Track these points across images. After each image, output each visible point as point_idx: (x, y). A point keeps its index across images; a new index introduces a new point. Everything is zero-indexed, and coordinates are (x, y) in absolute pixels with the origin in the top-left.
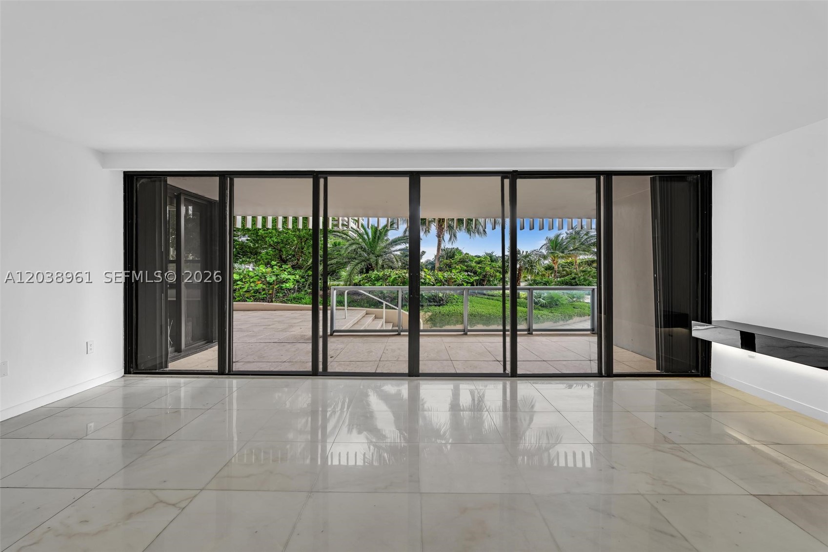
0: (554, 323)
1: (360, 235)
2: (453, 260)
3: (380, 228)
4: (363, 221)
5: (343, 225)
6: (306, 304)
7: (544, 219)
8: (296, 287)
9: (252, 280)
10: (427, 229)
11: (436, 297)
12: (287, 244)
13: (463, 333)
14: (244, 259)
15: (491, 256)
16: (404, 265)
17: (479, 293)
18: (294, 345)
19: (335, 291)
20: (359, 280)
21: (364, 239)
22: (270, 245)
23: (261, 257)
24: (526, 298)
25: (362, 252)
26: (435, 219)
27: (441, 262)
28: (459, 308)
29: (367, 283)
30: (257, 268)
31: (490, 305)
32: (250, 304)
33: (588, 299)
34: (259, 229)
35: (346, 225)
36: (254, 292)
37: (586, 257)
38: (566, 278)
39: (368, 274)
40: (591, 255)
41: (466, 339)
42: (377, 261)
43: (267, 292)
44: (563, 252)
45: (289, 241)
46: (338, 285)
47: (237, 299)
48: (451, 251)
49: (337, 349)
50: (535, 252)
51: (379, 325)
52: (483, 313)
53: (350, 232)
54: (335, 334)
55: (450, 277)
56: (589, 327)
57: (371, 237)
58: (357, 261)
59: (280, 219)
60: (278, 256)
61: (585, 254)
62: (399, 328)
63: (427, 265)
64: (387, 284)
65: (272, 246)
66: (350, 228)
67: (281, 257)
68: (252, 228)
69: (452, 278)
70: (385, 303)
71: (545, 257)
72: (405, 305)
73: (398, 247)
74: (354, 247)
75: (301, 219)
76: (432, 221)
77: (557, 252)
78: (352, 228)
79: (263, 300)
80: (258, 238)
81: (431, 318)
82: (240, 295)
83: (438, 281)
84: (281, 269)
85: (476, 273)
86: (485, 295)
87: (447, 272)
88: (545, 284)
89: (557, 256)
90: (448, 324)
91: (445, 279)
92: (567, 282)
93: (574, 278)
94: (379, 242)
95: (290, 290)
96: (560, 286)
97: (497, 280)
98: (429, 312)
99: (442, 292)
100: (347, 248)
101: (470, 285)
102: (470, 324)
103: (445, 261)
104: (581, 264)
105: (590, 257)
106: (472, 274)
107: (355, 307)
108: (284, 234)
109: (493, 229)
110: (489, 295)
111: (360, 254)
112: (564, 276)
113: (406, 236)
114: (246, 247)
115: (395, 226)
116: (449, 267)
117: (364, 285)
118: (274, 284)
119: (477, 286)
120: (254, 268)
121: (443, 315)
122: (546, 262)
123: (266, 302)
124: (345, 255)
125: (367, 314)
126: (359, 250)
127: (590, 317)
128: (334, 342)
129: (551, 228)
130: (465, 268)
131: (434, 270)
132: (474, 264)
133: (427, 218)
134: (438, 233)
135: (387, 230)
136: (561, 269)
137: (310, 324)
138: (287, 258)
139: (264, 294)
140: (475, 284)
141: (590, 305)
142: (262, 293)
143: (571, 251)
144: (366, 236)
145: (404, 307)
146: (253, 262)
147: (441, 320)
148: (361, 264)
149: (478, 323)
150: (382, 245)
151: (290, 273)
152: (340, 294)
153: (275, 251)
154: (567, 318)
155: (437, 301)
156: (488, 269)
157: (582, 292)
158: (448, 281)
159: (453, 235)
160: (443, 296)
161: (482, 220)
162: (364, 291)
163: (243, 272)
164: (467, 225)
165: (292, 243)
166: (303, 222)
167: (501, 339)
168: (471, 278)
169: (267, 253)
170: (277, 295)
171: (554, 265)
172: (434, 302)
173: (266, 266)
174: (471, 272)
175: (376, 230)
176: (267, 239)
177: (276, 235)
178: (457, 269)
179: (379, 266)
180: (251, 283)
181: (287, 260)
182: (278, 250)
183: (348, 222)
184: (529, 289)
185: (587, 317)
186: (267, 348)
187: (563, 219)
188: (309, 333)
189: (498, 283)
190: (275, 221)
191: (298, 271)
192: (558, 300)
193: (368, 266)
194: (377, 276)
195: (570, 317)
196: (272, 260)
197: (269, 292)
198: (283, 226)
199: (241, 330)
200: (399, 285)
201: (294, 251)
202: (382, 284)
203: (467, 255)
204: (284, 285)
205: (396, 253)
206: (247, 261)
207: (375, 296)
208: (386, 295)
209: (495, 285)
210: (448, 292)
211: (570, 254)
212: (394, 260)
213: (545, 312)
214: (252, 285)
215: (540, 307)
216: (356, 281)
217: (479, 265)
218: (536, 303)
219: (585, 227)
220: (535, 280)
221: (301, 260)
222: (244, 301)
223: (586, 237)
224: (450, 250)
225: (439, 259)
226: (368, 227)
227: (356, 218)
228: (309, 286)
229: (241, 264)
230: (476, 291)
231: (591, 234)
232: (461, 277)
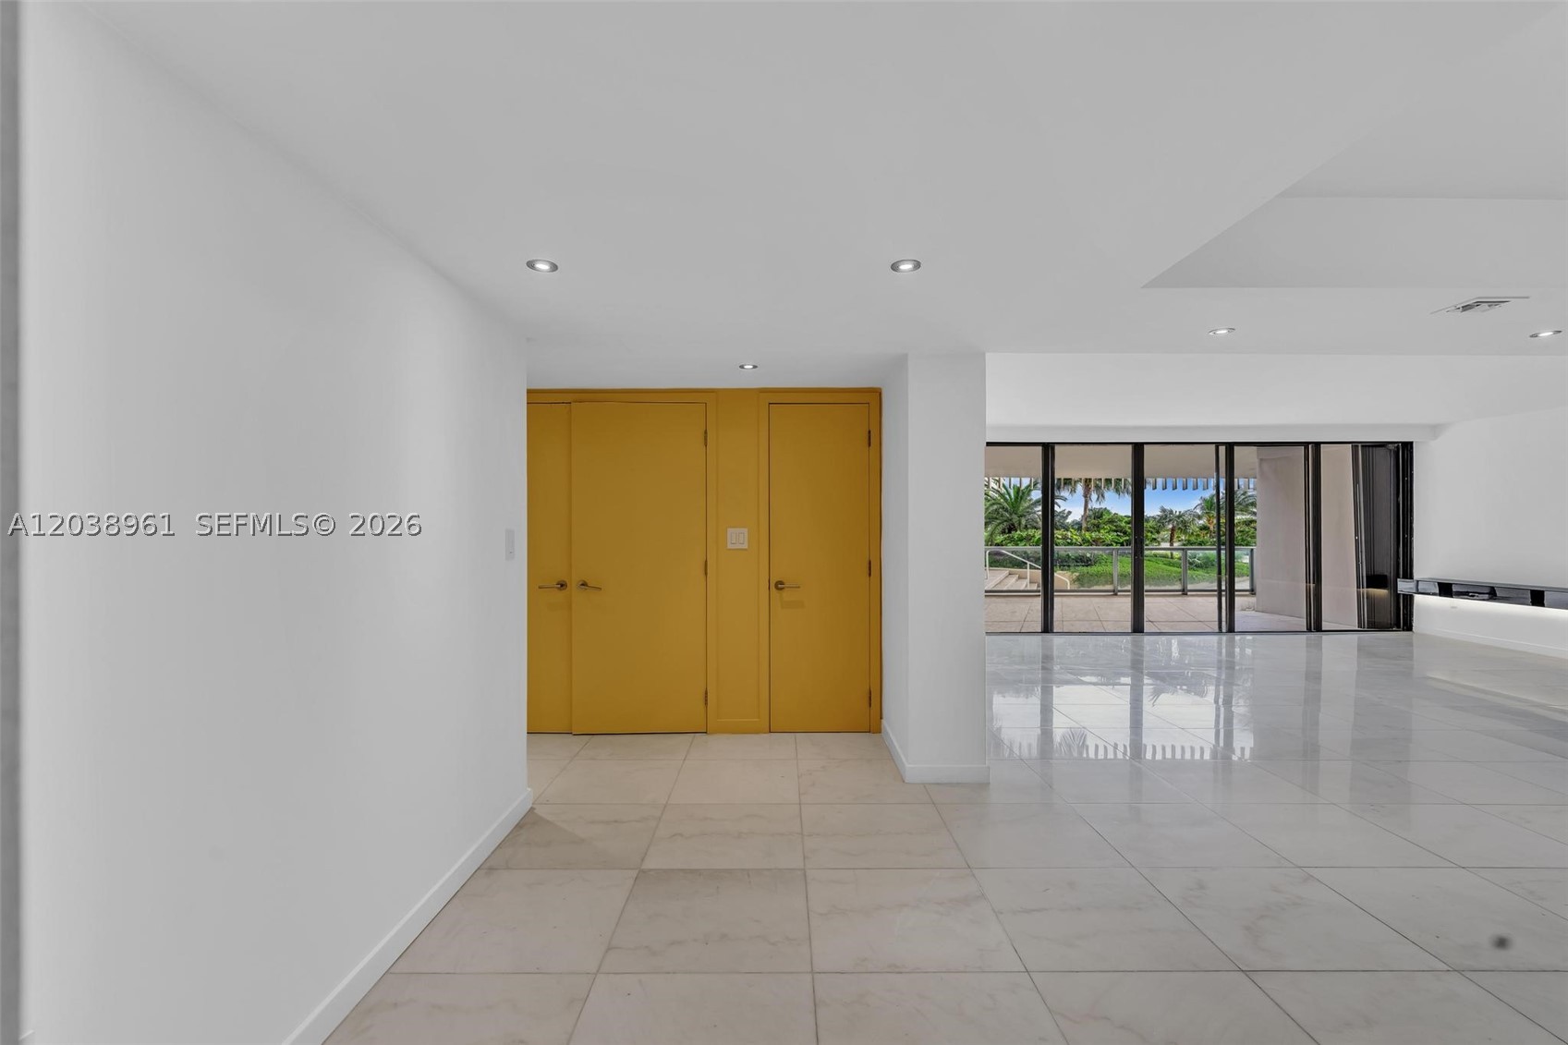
0: (1211, 583)
1: (1002, 495)
2: (1101, 519)
3: (1023, 488)
4: (1004, 481)
10: (1073, 489)
11: (1082, 557)
13: (1113, 593)
20: (1001, 540)
21: (1005, 500)
24: (1180, 559)
25: (1004, 512)
26: (1080, 479)
27: (1088, 522)
28: (1108, 569)
29: (1009, 543)
33: (1247, 560)
35: (987, 485)
37: (1244, 517)
39: (1010, 534)
41: (1115, 599)
42: (1020, 520)
48: (1099, 511)
50: (1189, 512)
51: (1023, 585)
53: (991, 492)
55: (1098, 537)
56: (1248, 588)
57: (1013, 498)
58: (998, 521)
61: (1243, 514)
63: (1073, 525)
64: (1031, 544)
69: (1100, 538)
70: (1029, 563)
71: (1200, 518)
74: (995, 507)
76: (1075, 481)
77: (1213, 512)
78: (992, 488)
81: (1078, 579)
83: (1085, 541)
85: (1126, 533)
87: (1094, 532)
88: (1200, 545)
89: (1213, 516)
90: (1097, 584)
91: (1093, 539)
94: (1020, 504)
98: (1076, 572)
99: (1090, 552)
101: (1119, 545)
102: (1120, 584)
103: (1093, 521)
106: (1122, 534)
107: (998, 567)
111: (1002, 514)
116: (1097, 527)
117: (1006, 545)
119: (1127, 546)
121: (1091, 575)
122: (1201, 522)
125: (1010, 574)
126: (1000, 510)
127: (1249, 578)
129: (1206, 488)
130: (1114, 527)
131: (1081, 530)
132: (1123, 524)
133: (1073, 478)
134: (1084, 493)
135: (1030, 490)
140: (1125, 544)
141: (1249, 565)
144: (1007, 497)
147: (1090, 580)
148: (1003, 524)
155: (1086, 562)
158: (1096, 542)
159: (1100, 495)
160: (1091, 556)
162: (1007, 551)
164: (1116, 485)
168: (1121, 538)
171: (1209, 525)
172: (1081, 562)
174: (1121, 532)
175: (1018, 490)
178: (1105, 529)
179: (1023, 526)
183: (988, 482)
184: (1183, 549)
185: (1245, 578)
193: (1010, 526)
194: (1019, 536)
202: (1025, 544)
203: (1113, 515)
207: (1019, 556)
208: (1030, 555)
210: (1096, 552)
212: (1038, 520)
213: (1200, 572)
215: (1194, 568)
216: (998, 541)
217: (1129, 525)
218: (1191, 564)
220: (1189, 541)
223: (1243, 497)
224: (1097, 510)
225: (1086, 518)
226: (1011, 489)
230: (1127, 552)
231: (1250, 494)
232: (1110, 537)
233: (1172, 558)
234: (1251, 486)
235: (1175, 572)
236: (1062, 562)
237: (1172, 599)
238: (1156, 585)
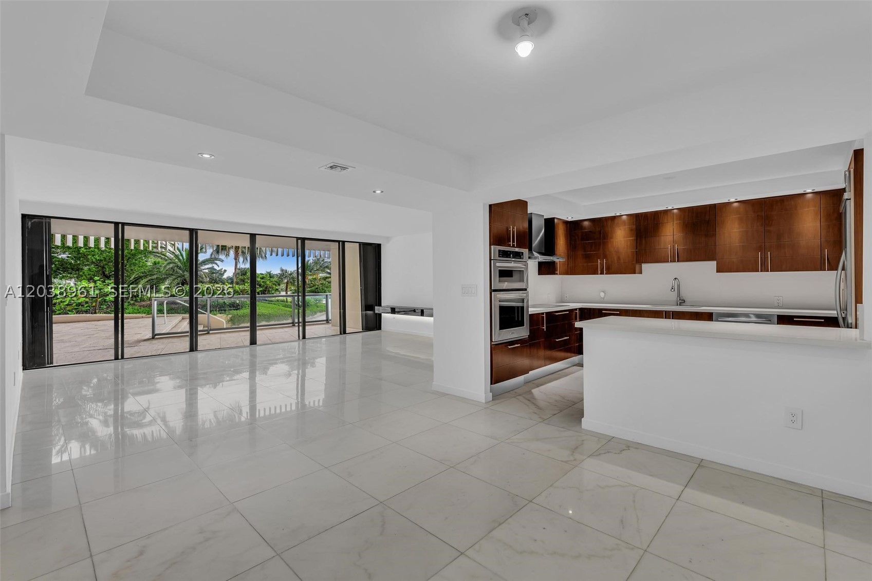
1: (176, 256)
2: (246, 276)
4: (179, 245)
5: (161, 247)
6: (130, 314)
10: (227, 253)
11: (234, 303)
12: (110, 262)
14: (64, 275)
15: (269, 273)
19: (156, 302)
21: (179, 260)
22: (93, 263)
23: (84, 273)
24: (291, 302)
25: (178, 270)
26: (233, 246)
27: (237, 278)
30: (79, 283)
31: (270, 307)
32: (72, 316)
33: (324, 301)
34: (81, 248)
35: (164, 248)
36: (76, 305)
37: (323, 275)
38: (313, 288)
43: (90, 304)
44: (311, 272)
47: (58, 312)
49: (159, 350)
53: (168, 253)
54: (156, 337)
56: (325, 319)
57: (185, 258)
58: (174, 277)
59: (102, 240)
60: (101, 272)
61: (322, 273)
62: (208, 328)
63: (228, 280)
65: (95, 263)
66: (167, 250)
67: (104, 273)
68: (73, 246)
69: (245, 290)
72: (212, 310)
73: (207, 266)
74: (171, 265)
78: (169, 250)
79: (86, 312)
80: (80, 255)
81: (231, 319)
82: (61, 308)
83: (236, 292)
84: (105, 284)
86: (266, 300)
87: (241, 285)
89: (308, 274)
90: (243, 322)
91: (241, 290)
92: (313, 291)
93: (317, 288)
95: (113, 302)
96: (309, 293)
97: (274, 290)
98: (230, 314)
99: (239, 299)
100: (165, 266)
103: (241, 277)
104: (320, 279)
106: (258, 287)
107: (173, 314)
108: (107, 253)
110: (269, 301)
114: (67, 264)
115: (204, 250)
116: (243, 281)
120: (76, 282)
121: (240, 316)
123: (89, 313)
124: (164, 272)
125: (183, 319)
126: (175, 268)
127: (325, 313)
128: (155, 344)
131: (233, 284)
133: (228, 245)
134: (235, 256)
136: (310, 282)
138: (110, 274)
139: (86, 307)
141: (325, 305)
143: (315, 271)
144: (181, 258)
145: (212, 312)
146: (75, 277)
147: (238, 320)
148: (177, 280)
149: (263, 321)
152: (160, 304)
153: (98, 268)
154: (314, 313)
155: (235, 306)
156: (268, 282)
157: (320, 297)
158: (243, 292)
159: (245, 259)
160: (239, 303)
161: (264, 249)
162: (180, 301)
169: (89, 270)
170: (100, 307)
171: (306, 280)
172: (233, 307)
173: (89, 281)
176: (89, 257)
177: (98, 254)
181: (110, 276)
182: (101, 266)
183: (166, 245)
184: (293, 296)
190: (97, 241)
192: (308, 303)
193: (183, 281)
195: (316, 313)
196: (95, 276)
197: (92, 304)
198: (105, 246)
199: (62, 341)
205: (205, 271)
206: (68, 276)
209: (273, 294)
210: (242, 299)
211: (314, 273)
212: (204, 276)
214: (75, 299)
222: (66, 314)
223: (322, 262)
224: (243, 269)
225: (236, 275)
226: (183, 250)
227: (173, 243)
229: (61, 279)
231: (325, 261)
233: (287, 302)
234: (326, 256)
235: (289, 311)
236: (220, 308)
237: (286, 330)
238: (278, 320)
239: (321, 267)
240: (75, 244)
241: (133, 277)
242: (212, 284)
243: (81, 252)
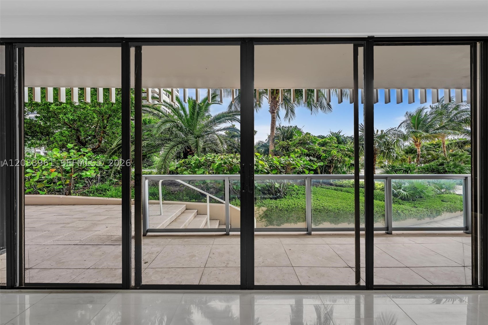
0: (418, 219)
1: (175, 110)
2: (291, 141)
3: (199, 101)
4: (178, 93)
5: (153, 98)
6: (112, 197)
7: (403, 90)
8: (99, 175)
9: (44, 167)
10: (258, 103)
11: (271, 187)
12: (85, 122)
13: (306, 232)
14: (33, 141)
15: (337, 136)
16: (230, 148)
17: (325, 183)
18: (99, 248)
19: (147, 180)
20: (176, 167)
21: (180, 116)
22: (65, 124)
23: (55, 138)
24: (382, 189)
25: (178, 132)
26: (267, 90)
27: (276, 144)
28: (300, 202)
29: (185, 170)
30: (49, 152)
31: (338, 197)
32: (43, 197)
33: (460, 191)
34: (51, 104)
35: (157, 98)
36: (48, 182)
37: (456, 137)
38: (432, 163)
39: (186, 160)
40: (463, 135)
41: (309, 240)
42: (197, 142)
43: (63, 181)
44: (427, 131)
45: (88, 118)
46: (150, 173)
47: (29, 191)
48: (288, 130)
49: (152, 253)
50: (392, 132)
51: (202, 223)
52: (331, 208)
53: (163, 107)
54: (149, 234)
55: (288, 162)
56: (462, 225)
57: (188, 113)
58: (172, 143)
59: (76, 91)
60: (75, 137)
61: (455, 134)
62: (227, 226)
63: (259, 148)
64: (211, 172)
65: (67, 125)
66: (162, 101)
67: (78, 138)
68: (42, 102)
69: (290, 164)
70: (208, 195)
71: (405, 138)
72: (234, 198)
73: (223, 125)
74: (168, 125)
75: (101, 90)
76: (263, 93)
77: (420, 131)
78: (164, 101)
79: (59, 192)
80: (50, 114)
81: (266, 215)
82: (31, 186)
83: (273, 168)
84: (80, 153)
85: (320, 157)
86: (331, 185)
87: (283, 157)
88: (406, 171)
89: (420, 136)
90: (287, 221)
91: (282, 165)
92: (433, 169)
93: (442, 164)
94: (199, 119)
95: (91, 179)
96: (424, 173)
97: (346, 166)
98: (263, 206)
99: (279, 181)
100: (159, 127)
101: (312, 172)
102: (314, 221)
103: (281, 143)
104: (450, 146)
105: (461, 137)
106: (315, 159)
107: (172, 200)
108: (82, 110)
109: (339, 103)
110: (336, 186)
111: (176, 134)
112: (429, 161)
113: (232, 112)
114: (35, 126)
115: (218, 99)
116: (287, 150)
117: (182, 173)
118: (71, 172)
119: (321, 173)
120: (46, 152)
121: (281, 210)
122: (407, 143)
123: (63, 194)
124: (157, 135)
125: (187, 209)
126: (174, 129)
127: (462, 213)
128: (148, 244)
129: (412, 101)
130: (306, 151)
131: (268, 155)
132: (317, 147)
133: (257, 89)
134: (271, 108)
135: (208, 104)
136: (425, 152)
137: (119, 222)
138: (87, 139)
139: (59, 185)
140: (319, 171)
141: (462, 197)
142: (58, 184)
143: (437, 129)
144: (182, 112)
145: (232, 200)
146: (45, 144)
147: (279, 217)
148: (178, 147)
149: (325, 221)
150: (203, 122)
151: (90, 158)
152: (153, 185)
153: (71, 131)
154: (434, 213)
155: (273, 193)
156: (334, 152)
157: (451, 181)
158: (286, 168)
159: (289, 111)
160: (280, 187)
161: (325, 92)
162: (183, 180)
163: (33, 157)
164: (307, 98)
165: (92, 120)
166: (104, 95)
167: (353, 240)
168: (314, 164)
169: (61, 134)
170: (75, 186)
171: (416, 147)
172: (269, 194)
173: (61, 150)
174: (314, 156)
175: (194, 104)
176: (61, 116)
177: (71, 111)
178: (296, 153)
179: (200, 149)
180: (43, 171)
181: (86, 142)
182: (74, 129)
183: (159, 94)
184: (386, 178)
185: (459, 213)
186: (67, 252)
187: (427, 90)
188: (119, 233)
189: (347, 171)
190: (69, 93)
191: (100, 156)
192: (422, 192)
193: (185, 149)
194: (198, 162)
195: (438, 213)
196: (68, 142)
197: (65, 181)
198: (79, 100)
199: (34, 230)
200: (226, 174)
201: (95, 131)
202: (204, 172)
203: (308, 136)
204: (84, 174)
205: (220, 133)
206: (37, 143)
207: (196, 186)
208: (210, 185)
209: (344, 173)
210: (286, 181)
211: (435, 133)
212: (218, 142)
213: (407, 206)
214: (45, 173)
215: (400, 201)
216: (173, 168)
217: (323, 148)
218: (395, 195)
219: (454, 99)
220: (393, 167)
221: (103, 142)
222: (36, 194)
223: (455, 112)
224: (286, 129)
225: (273, 140)
226: (185, 101)
227: (170, 90)
228: (114, 174)
229: (30, 147)
230: (321, 181)
231: (463, 108)
232: (302, 162)
239: (451, 121)
240: (44, 100)
241: (115, 144)
242: (232, 155)
243: (51, 109)
